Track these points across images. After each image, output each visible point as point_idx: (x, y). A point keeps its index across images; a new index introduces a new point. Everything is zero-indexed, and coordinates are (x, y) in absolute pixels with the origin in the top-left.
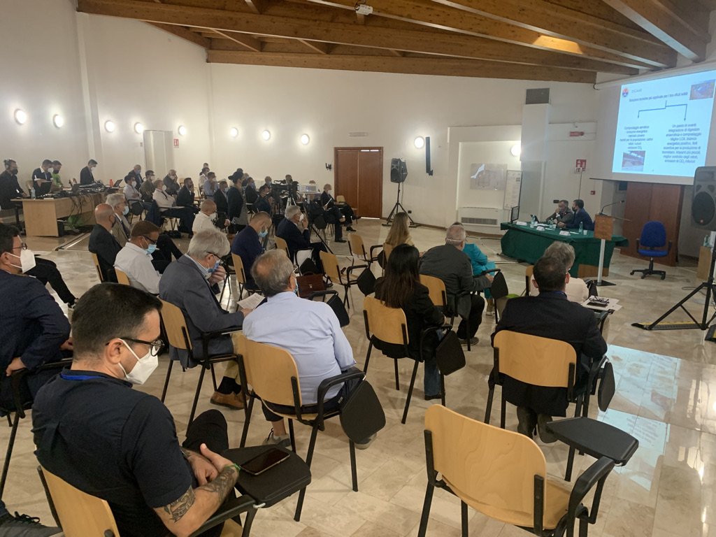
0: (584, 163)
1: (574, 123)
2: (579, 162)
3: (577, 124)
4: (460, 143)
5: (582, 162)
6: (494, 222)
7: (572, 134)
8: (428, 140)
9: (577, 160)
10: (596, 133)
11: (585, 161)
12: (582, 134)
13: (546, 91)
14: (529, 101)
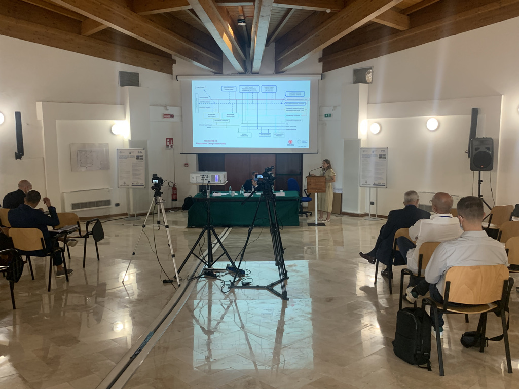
0: (171, 141)
1: (165, 106)
2: (168, 140)
3: (168, 108)
4: (56, 121)
5: (171, 140)
6: (108, 202)
7: (165, 116)
8: (18, 115)
9: (167, 139)
10: (182, 116)
11: (172, 139)
12: (172, 116)
13: (136, 76)
14: (123, 83)
